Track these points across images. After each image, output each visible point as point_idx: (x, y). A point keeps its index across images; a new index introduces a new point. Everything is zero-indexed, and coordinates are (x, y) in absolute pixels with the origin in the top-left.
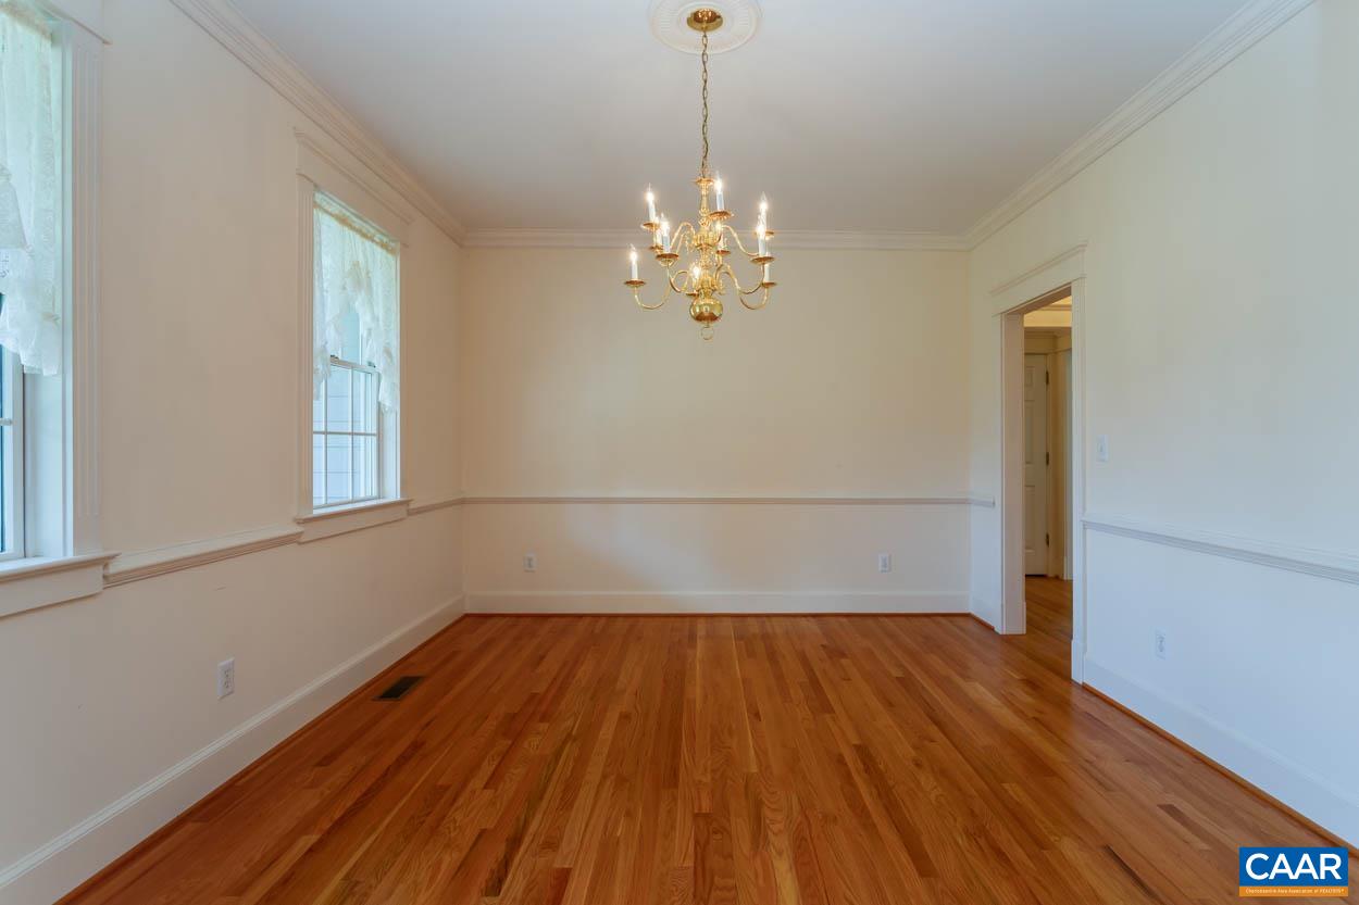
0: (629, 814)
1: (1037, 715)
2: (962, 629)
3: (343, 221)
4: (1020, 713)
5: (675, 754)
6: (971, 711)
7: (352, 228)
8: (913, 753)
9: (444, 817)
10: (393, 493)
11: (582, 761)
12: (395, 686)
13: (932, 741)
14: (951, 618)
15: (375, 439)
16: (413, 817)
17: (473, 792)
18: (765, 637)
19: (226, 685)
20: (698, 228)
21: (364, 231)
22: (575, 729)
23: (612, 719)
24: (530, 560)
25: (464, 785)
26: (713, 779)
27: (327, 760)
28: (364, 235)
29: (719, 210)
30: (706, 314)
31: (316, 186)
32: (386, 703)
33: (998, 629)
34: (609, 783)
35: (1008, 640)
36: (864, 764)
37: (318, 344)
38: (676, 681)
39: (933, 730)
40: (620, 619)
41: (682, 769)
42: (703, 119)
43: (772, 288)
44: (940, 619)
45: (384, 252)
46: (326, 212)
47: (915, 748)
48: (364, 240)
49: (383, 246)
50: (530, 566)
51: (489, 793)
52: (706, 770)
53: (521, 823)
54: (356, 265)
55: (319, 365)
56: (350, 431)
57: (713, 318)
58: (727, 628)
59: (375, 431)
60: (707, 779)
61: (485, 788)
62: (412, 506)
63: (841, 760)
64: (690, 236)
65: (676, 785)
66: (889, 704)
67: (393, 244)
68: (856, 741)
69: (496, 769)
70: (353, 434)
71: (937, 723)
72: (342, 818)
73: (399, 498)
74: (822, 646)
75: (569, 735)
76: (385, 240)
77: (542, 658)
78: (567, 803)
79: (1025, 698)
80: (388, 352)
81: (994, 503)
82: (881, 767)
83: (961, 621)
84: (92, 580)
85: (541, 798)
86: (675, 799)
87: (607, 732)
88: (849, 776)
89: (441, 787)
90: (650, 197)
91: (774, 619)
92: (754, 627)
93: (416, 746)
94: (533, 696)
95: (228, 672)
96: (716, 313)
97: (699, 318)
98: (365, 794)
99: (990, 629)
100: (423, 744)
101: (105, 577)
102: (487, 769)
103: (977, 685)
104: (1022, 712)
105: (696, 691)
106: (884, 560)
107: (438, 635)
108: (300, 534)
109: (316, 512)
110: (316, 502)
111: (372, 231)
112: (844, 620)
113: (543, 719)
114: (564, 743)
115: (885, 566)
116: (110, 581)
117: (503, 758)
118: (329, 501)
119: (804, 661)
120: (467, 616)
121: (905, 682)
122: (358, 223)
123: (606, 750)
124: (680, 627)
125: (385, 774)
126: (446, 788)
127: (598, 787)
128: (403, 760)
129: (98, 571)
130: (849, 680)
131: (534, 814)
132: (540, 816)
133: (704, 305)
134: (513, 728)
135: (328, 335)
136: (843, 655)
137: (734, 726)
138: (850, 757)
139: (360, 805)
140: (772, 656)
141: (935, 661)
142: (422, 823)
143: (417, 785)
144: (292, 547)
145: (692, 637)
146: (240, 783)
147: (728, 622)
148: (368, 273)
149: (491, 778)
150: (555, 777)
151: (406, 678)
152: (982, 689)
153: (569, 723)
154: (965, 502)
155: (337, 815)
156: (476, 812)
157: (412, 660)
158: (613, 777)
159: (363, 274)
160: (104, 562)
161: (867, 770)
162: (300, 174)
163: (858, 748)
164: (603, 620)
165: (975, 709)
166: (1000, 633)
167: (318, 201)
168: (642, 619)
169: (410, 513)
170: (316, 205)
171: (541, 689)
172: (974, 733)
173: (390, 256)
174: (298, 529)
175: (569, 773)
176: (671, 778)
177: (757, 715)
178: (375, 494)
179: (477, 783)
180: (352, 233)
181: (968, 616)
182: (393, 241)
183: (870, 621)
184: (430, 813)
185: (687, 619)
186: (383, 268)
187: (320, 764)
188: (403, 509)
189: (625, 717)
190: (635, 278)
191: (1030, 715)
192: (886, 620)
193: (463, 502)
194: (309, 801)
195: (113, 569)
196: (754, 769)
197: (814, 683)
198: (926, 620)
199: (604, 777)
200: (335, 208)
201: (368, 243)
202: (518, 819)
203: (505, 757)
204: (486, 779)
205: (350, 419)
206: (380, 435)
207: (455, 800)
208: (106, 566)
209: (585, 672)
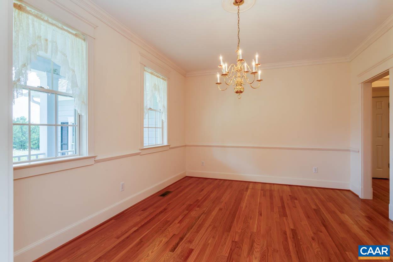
0: (214, 237)
1: (369, 230)
2: (345, 195)
3: (152, 73)
4: (361, 228)
5: (232, 222)
6: (340, 224)
7: (154, 75)
8: (313, 235)
9: (166, 229)
10: (166, 143)
11: (205, 220)
12: (164, 193)
13: (321, 232)
14: (342, 191)
15: (161, 129)
16: (159, 228)
17: (175, 223)
18: (271, 191)
19: (122, 188)
20: (236, 66)
21: (158, 76)
22: (205, 211)
23: (217, 209)
24: (203, 162)
25: (173, 222)
26: (241, 231)
27: (144, 210)
28: (158, 77)
29: (240, 59)
30: (239, 91)
31: (144, 65)
32: (161, 197)
33: (360, 197)
34: (211, 228)
35: (364, 201)
36: (293, 235)
37: (145, 105)
38: (238, 201)
39: (323, 229)
40: (228, 181)
41: (233, 227)
42: (238, 32)
43: (261, 81)
44: (338, 191)
45: (163, 80)
46: (148, 72)
47: (314, 233)
48: (158, 78)
49: (163, 79)
50: (203, 164)
51: (178, 225)
52: (240, 229)
53: (184, 234)
54: (155, 84)
55: (145, 111)
56: (155, 127)
57: (241, 92)
58: (259, 187)
59: (161, 127)
60: (240, 231)
61: (178, 223)
62: (170, 147)
63: (285, 233)
64: (234, 68)
65: (229, 232)
66: (308, 217)
67: (166, 78)
68: (292, 227)
69: (182, 219)
70: (155, 128)
71: (325, 226)
72: (144, 224)
73: (167, 144)
74: (290, 196)
75: (204, 212)
76: (164, 77)
77: (203, 190)
78: (198, 231)
79: (365, 222)
80: (164, 106)
81: (359, 151)
82: (299, 238)
83: (346, 193)
84: (91, 161)
85: (191, 228)
86: (228, 235)
87: (214, 213)
88: (287, 238)
89: (168, 221)
90: (221, 58)
91: (275, 185)
92: (268, 187)
93: (165, 209)
94: (198, 200)
95: (123, 185)
96: (242, 91)
97: (237, 92)
98: (150, 220)
99: (357, 196)
100: (166, 209)
101: (95, 161)
102: (180, 218)
103: (346, 215)
104: (362, 228)
105: (244, 205)
106: (315, 169)
107: (178, 181)
108: (140, 153)
109: (144, 148)
110: (144, 145)
111: (160, 75)
112: (300, 188)
113: (199, 207)
114: (202, 214)
115: (315, 171)
116: (97, 162)
117: (185, 216)
118: (149, 145)
119: (282, 199)
120: (187, 177)
121: (317, 211)
122: (156, 74)
123: (213, 218)
124: (244, 185)
125: (156, 215)
126: (169, 221)
127: (208, 228)
128: (161, 212)
129: (93, 159)
130: (296, 207)
131: (188, 233)
132: (190, 233)
133: (239, 88)
134: (190, 208)
135: (148, 103)
136: (296, 199)
137: (252, 217)
138: (289, 233)
139: (148, 222)
140: (271, 197)
141: (331, 206)
142: (161, 229)
143: (162, 220)
144: (139, 156)
145: (247, 188)
146: (125, 212)
147: (260, 185)
148: (158, 86)
149: (180, 221)
150: (196, 224)
151: (167, 192)
152: (347, 217)
153: (204, 209)
154: (348, 150)
155: (143, 224)
156: (175, 229)
157: (170, 187)
158: (212, 226)
159: (157, 87)
160: (94, 157)
161: (293, 238)
162: (141, 63)
163: (292, 230)
164: (222, 181)
165: (342, 224)
166: (361, 198)
167: (145, 69)
168: (234, 182)
169: (170, 148)
170: (144, 70)
171: (200, 198)
172: (339, 232)
173: (165, 81)
174: (139, 151)
175: (200, 223)
176: (228, 228)
177: (261, 215)
178: (161, 143)
179: (177, 221)
180: (154, 76)
181: (349, 191)
182: (165, 77)
183: (309, 189)
184: (163, 227)
185: (247, 183)
186: (162, 84)
187: (142, 211)
188: (168, 147)
189: (221, 209)
190: (219, 82)
191: (366, 229)
192: (315, 189)
193: (186, 146)
194: (138, 219)
195: (97, 159)
196: (255, 231)
197: (283, 207)
198: (331, 190)
199: (210, 225)
200: (150, 71)
201: (159, 79)
202: (184, 233)
203: (186, 215)
204: (179, 220)
205: (155, 124)
206: (162, 128)
207: (170, 225)
208: (95, 158)
209: (213, 195)
